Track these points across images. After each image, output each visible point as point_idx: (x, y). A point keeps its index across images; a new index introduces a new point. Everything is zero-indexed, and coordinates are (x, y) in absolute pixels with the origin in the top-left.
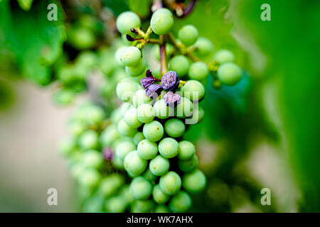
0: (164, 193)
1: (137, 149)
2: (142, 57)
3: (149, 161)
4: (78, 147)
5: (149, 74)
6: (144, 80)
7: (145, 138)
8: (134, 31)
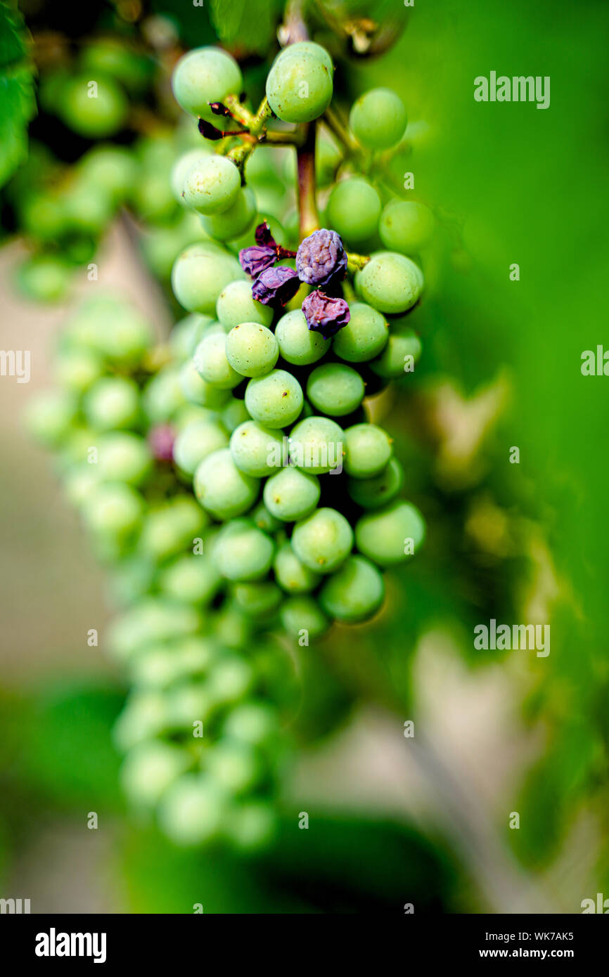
0: (304, 566)
1: (228, 447)
2: (243, 183)
3: (263, 481)
4: (81, 417)
5: (264, 237)
6: (249, 255)
7: (250, 418)
8: (221, 109)
